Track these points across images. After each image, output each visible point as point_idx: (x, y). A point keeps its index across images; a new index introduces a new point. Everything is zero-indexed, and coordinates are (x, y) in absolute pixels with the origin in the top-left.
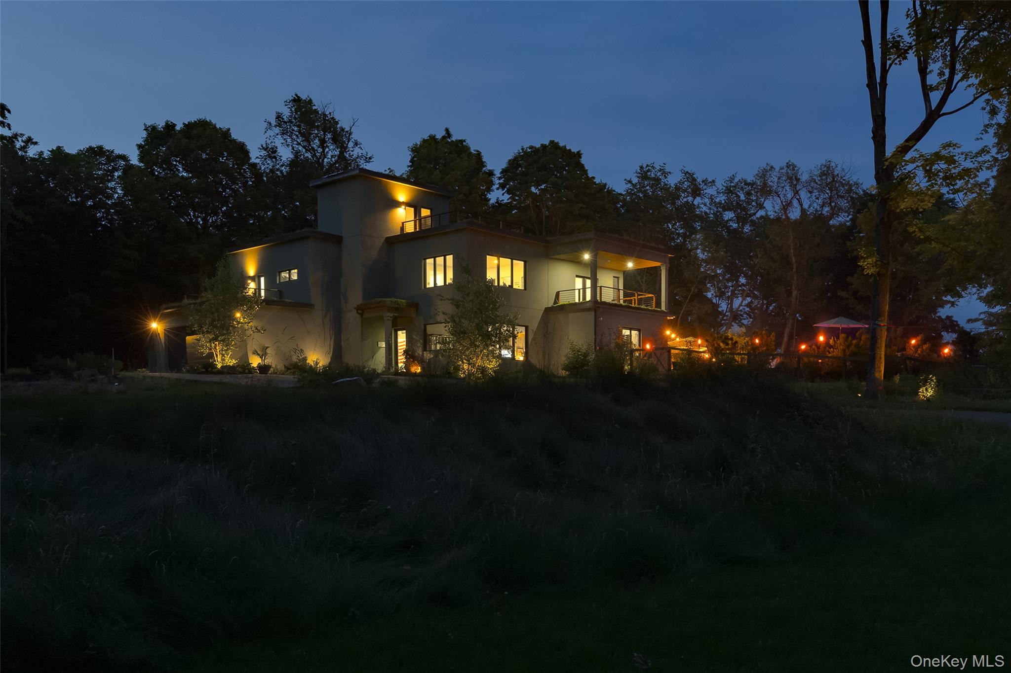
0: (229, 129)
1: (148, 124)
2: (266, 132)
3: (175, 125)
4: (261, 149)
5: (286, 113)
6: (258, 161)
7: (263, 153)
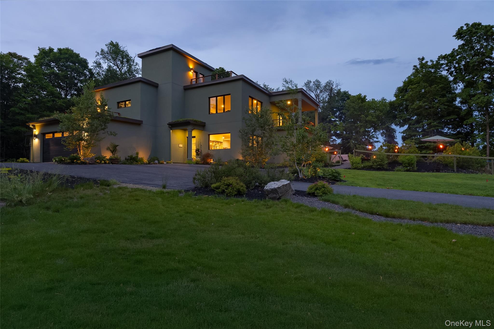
0: (79, 54)
1: (41, 47)
2: (96, 57)
3: (53, 49)
4: (94, 63)
5: (106, 49)
6: (92, 68)
7: (95, 64)
